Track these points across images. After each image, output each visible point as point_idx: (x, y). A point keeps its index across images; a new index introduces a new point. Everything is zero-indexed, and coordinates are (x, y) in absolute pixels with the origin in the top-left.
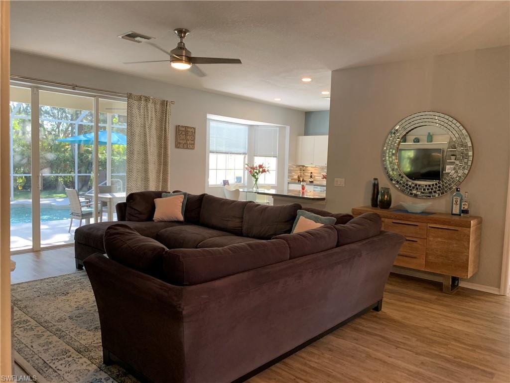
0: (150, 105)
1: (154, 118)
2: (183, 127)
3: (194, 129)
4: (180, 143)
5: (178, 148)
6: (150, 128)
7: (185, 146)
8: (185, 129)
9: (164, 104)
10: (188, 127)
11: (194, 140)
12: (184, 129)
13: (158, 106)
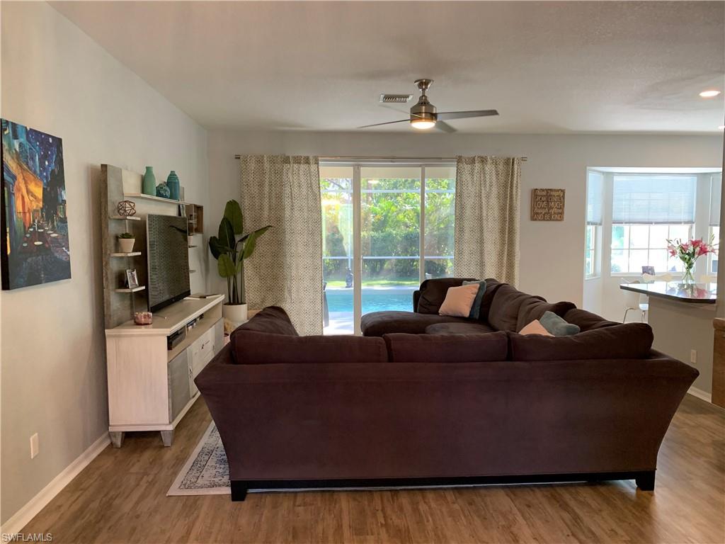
0: (489, 167)
1: (494, 183)
2: (543, 190)
3: (563, 191)
4: (537, 213)
5: (536, 220)
6: (488, 197)
7: (547, 216)
8: (548, 193)
9: (509, 163)
10: (550, 190)
11: (562, 208)
12: (544, 193)
13: (501, 167)
